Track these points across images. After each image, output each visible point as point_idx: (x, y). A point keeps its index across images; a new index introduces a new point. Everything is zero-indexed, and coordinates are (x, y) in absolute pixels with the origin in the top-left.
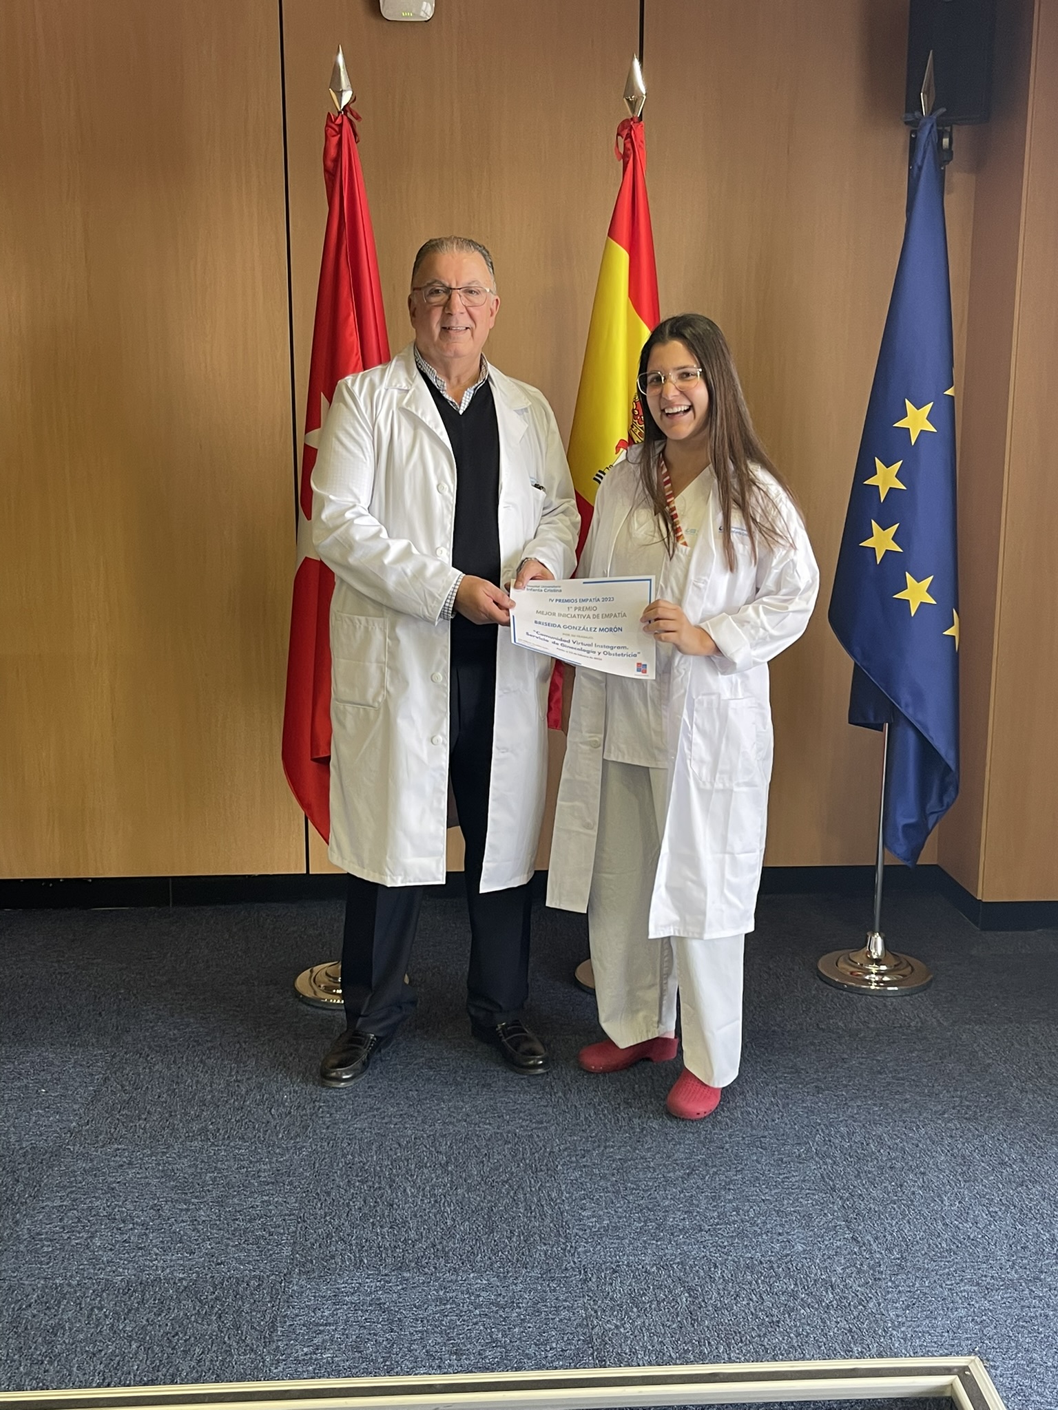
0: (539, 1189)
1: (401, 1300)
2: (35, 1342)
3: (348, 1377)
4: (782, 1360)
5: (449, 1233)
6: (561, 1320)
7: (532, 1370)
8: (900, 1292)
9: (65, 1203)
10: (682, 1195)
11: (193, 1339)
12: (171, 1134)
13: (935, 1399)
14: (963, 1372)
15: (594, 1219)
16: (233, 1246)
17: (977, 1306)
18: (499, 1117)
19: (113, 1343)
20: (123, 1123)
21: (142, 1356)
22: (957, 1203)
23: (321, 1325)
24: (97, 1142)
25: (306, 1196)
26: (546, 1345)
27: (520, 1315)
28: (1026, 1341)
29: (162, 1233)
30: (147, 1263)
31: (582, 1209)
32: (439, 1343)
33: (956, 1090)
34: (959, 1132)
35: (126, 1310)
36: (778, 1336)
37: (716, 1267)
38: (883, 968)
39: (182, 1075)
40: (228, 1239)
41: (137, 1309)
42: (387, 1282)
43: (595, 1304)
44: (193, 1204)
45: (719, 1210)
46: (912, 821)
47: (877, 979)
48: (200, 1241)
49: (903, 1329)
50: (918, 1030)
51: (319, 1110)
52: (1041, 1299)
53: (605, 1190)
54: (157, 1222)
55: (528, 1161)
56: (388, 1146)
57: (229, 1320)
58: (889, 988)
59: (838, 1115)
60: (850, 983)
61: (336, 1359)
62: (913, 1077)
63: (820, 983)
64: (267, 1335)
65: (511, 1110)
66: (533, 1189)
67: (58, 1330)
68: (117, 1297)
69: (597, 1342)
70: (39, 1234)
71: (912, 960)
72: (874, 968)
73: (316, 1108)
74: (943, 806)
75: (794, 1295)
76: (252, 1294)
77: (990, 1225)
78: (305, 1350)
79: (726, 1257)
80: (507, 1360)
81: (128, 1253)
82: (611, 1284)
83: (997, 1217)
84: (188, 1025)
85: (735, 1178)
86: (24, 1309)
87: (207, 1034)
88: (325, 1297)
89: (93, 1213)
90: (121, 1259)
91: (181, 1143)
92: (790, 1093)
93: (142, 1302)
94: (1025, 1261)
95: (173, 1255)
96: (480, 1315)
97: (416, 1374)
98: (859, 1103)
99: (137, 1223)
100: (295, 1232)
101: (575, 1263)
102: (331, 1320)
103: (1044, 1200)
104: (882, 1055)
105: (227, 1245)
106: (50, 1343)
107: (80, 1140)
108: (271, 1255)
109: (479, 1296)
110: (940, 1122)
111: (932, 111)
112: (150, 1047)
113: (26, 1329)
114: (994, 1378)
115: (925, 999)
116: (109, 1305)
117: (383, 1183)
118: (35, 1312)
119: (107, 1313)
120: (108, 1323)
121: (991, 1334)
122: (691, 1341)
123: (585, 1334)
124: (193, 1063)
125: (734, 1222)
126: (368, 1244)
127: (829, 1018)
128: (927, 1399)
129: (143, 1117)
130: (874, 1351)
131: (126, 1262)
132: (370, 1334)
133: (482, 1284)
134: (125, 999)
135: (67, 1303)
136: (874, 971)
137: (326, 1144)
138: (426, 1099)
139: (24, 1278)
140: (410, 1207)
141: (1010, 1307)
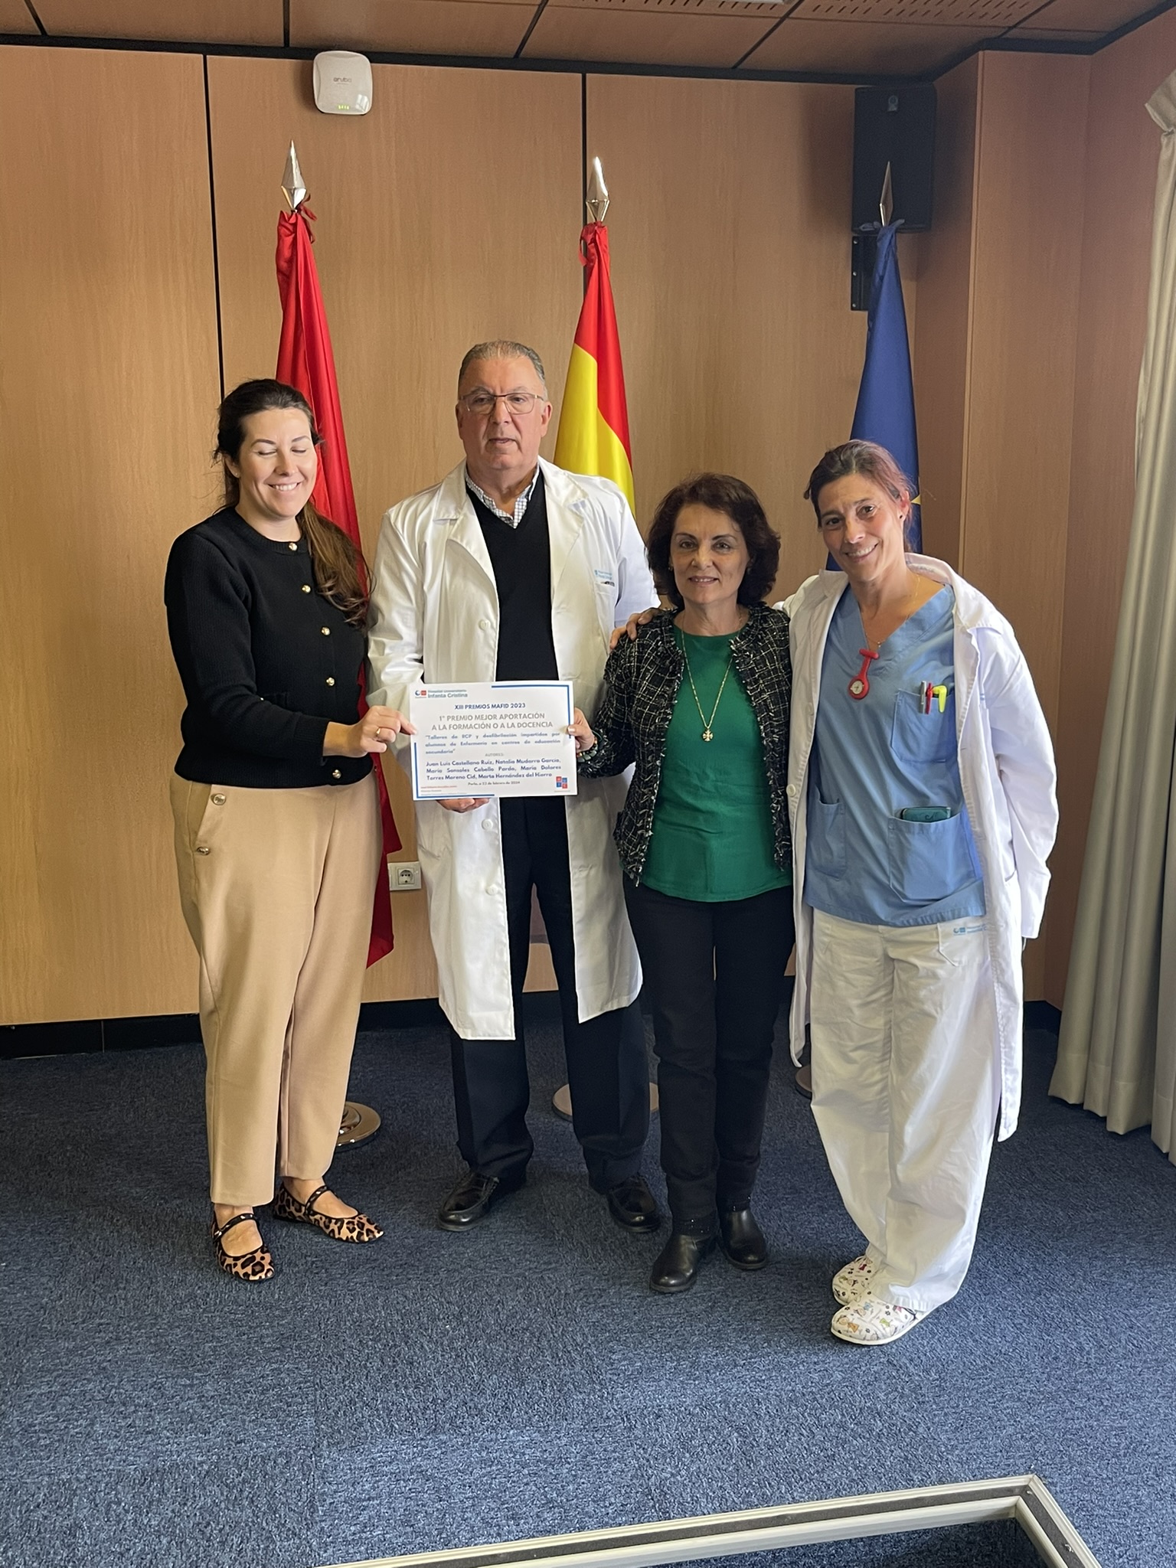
0: (563, 1335)
1: (442, 1465)
2: (53, 1547)
3: (404, 1554)
4: (846, 1495)
5: (479, 1389)
6: (614, 1473)
7: (596, 1528)
8: (946, 1414)
9: (53, 1389)
10: (709, 1330)
11: (227, 1528)
12: (157, 1302)
13: (999, 1521)
14: (1024, 1491)
15: (625, 1363)
16: (250, 1422)
17: (1023, 1422)
19: (140, 1540)
20: (100, 1294)
21: (175, 1551)
22: (981, 1317)
23: (364, 1501)
24: (76, 1318)
25: (318, 1360)
26: (604, 1500)
27: (570, 1470)
28: (1077, 1453)
29: (169, 1413)
30: (159, 1448)
31: (610, 1352)
32: (493, 1509)
35: (147, 1503)
36: (836, 1470)
37: (759, 1403)
39: (155, 1237)
40: (244, 1414)
41: (159, 1500)
42: (423, 1447)
43: (645, 1453)
44: (197, 1379)
45: (751, 1343)
48: (213, 1419)
49: (957, 1452)
52: (1082, 1409)
53: (631, 1331)
54: (161, 1401)
55: (544, 1306)
56: (394, 1299)
57: (262, 1502)
61: (388, 1536)
64: (309, 1517)
65: (516, 1252)
66: (556, 1335)
67: (75, 1531)
68: (134, 1489)
69: (656, 1493)
70: (30, 1426)
75: (842, 1426)
76: (282, 1473)
77: (1018, 1337)
78: (352, 1528)
79: (766, 1391)
80: (567, 1520)
81: (136, 1439)
82: (658, 1430)
83: (1023, 1330)
84: (150, 1181)
85: (758, 1307)
86: (32, 1511)
88: (361, 1469)
89: (87, 1399)
90: (129, 1446)
91: (170, 1311)
92: (794, 1215)
93: (162, 1492)
94: (1059, 1372)
95: (186, 1437)
96: (529, 1474)
97: (475, 1545)
99: (139, 1405)
100: (315, 1400)
101: (615, 1411)
102: (373, 1494)
103: (1064, 1307)
105: (244, 1421)
106: (69, 1546)
107: (56, 1316)
108: (294, 1428)
109: (524, 1454)
111: (890, 222)
112: (113, 1209)
113: (39, 1532)
114: (1055, 1495)
116: (127, 1499)
117: (397, 1340)
118: (45, 1513)
119: (126, 1507)
120: (129, 1518)
121: (1042, 1449)
122: (751, 1483)
123: (641, 1485)
124: (164, 1221)
125: (768, 1354)
126: (395, 1407)
128: (992, 1522)
129: (122, 1286)
130: (934, 1477)
131: (136, 1449)
132: (418, 1505)
133: (524, 1441)
134: (74, 1157)
135: (80, 1499)
137: (328, 1302)
138: (423, 1246)
139: (26, 1476)
140: (431, 1364)
141: (1055, 1421)
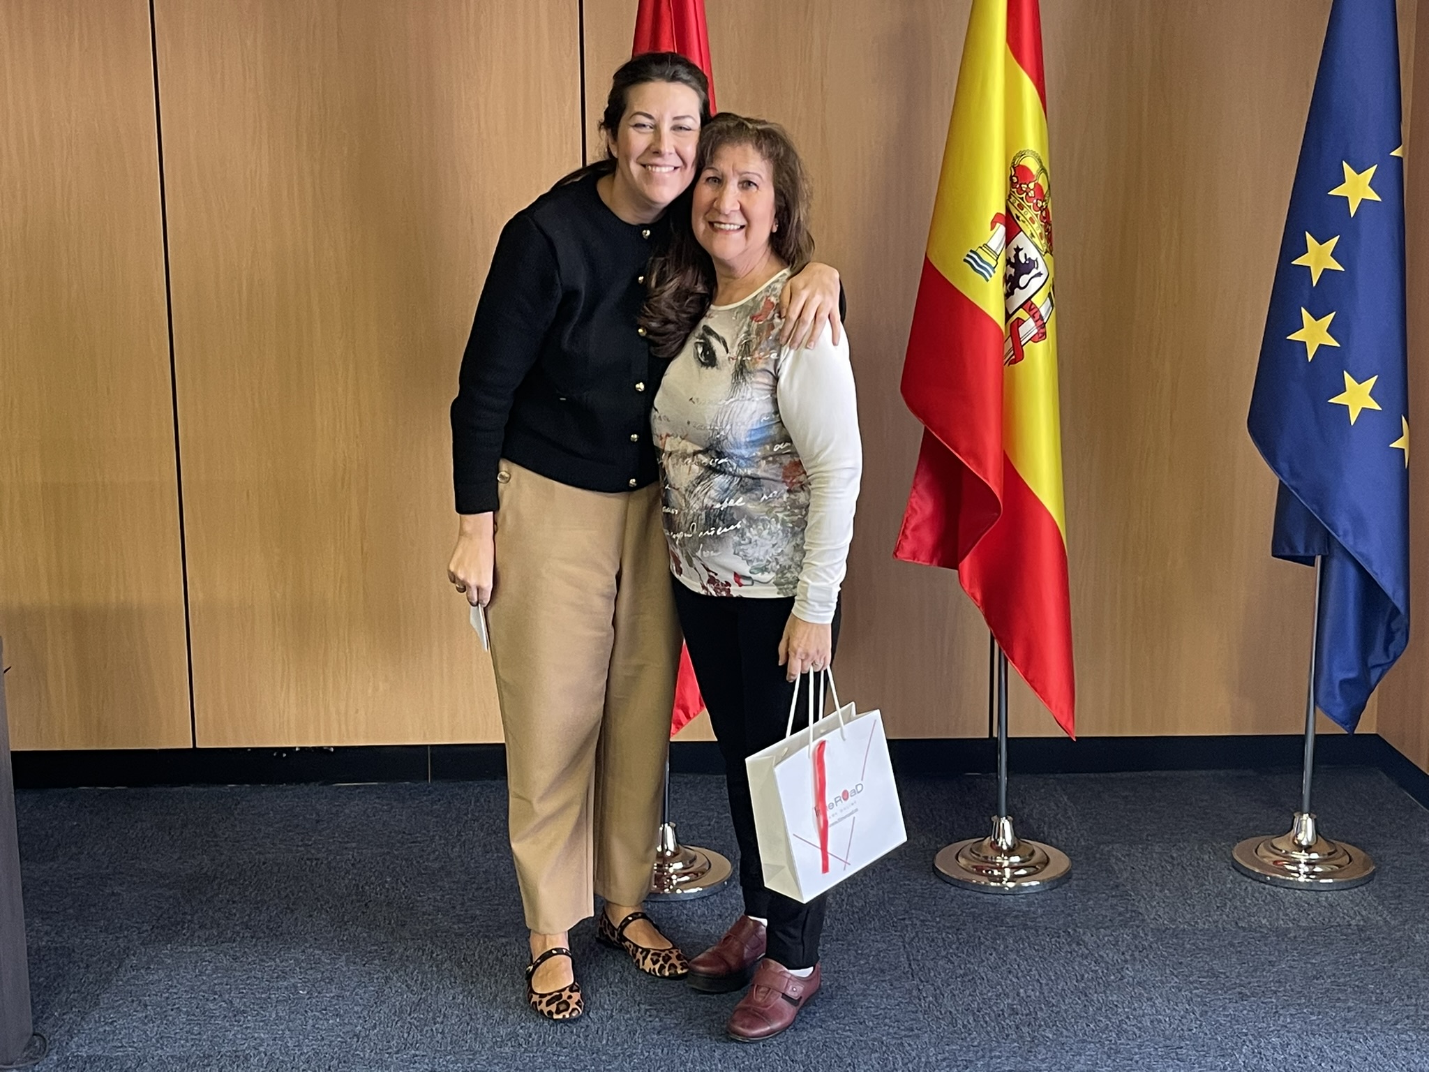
12: (476, 1038)
18: (861, 1023)
33: (1409, 997)
34: (1415, 1045)
38: (1315, 856)
39: (477, 974)
46: (1352, 675)
47: (1307, 869)
50: (1361, 930)
51: (646, 1014)
58: (1322, 881)
59: (1268, 1024)
60: (1274, 875)
62: (1357, 983)
63: (1237, 874)
65: (874, 1016)
71: (1349, 848)
72: (1302, 857)
73: (642, 1011)
74: (1388, 656)
87: (499, 929)
91: (489, 1048)
92: (1207, 1000)
98: (1293, 1012)
104: (1317, 957)
107: (370, 1045)
110: (1391, 1033)
112: (433, 943)
115: (1367, 894)
124: (487, 959)
127: (1249, 915)
129: (439, 1020)
134: (393, 888)
136: (1303, 860)
